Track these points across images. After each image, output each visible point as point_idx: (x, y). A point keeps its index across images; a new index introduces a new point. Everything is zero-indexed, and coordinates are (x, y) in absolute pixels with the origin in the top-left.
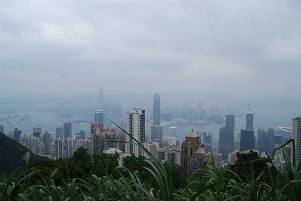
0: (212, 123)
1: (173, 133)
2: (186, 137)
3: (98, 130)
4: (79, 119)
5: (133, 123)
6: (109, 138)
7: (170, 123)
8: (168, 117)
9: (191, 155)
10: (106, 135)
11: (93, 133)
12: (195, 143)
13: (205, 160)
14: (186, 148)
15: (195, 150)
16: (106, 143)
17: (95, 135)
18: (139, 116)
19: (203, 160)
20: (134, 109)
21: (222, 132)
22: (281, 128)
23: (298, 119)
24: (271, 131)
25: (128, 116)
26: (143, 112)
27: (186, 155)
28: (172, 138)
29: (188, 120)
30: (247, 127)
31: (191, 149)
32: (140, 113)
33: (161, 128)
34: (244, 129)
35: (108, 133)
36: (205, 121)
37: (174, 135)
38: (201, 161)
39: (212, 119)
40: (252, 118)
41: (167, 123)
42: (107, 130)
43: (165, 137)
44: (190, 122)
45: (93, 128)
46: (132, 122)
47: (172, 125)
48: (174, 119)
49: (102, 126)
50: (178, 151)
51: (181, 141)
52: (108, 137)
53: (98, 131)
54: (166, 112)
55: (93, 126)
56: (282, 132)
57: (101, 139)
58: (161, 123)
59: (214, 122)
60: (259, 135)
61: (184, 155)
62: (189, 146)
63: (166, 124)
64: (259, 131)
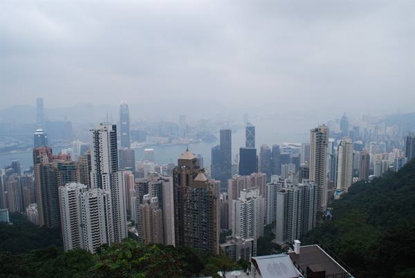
0: (200, 142)
1: (150, 157)
2: (179, 160)
3: (46, 158)
4: (7, 146)
5: (100, 145)
6: (65, 168)
7: (143, 143)
8: (139, 137)
9: (187, 184)
10: (60, 164)
11: (38, 162)
12: (192, 168)
13: (208, 190)
14: (179, 175)
15: (191, 176)
16: (60, 177)
17: (41, 166)
18: (109, 134)
19: (205, 189)
20: (101, 124)
21: (215, 153)
22: (286, 144)
23: (317, 130)
24: (276, 148)
25: (92, 135)
26: (114, 127)
27: (179, 184)
28: (149, 164)
29: (167, 139)
30: (247, 145)
31: (187, 176)
32: (110, 129)
33: (133, 151)
34: (244, 146)
35: (62, 161)
36: (191, 140)
37: (152, 160)
38: (203, 190)
39: (198, 136)
40: (253, 133)
41: (139, 144)
42: (59, 157)
43: (139, 164)
44: (170, 142)
45: (38, 155)
46: (98, 143)
47: (147, 146)
48: (147, 138)
49: (51, 151)
50: (167, 181)
51: (161, 168)
52: (62, 167)
53: (45, 160)
54: (136, 129)
55: (36, 152)
56: (289, 148)
57: (53, 170)
58: (132, 145)
59: (203, 140)
60: (261, 154)
61: (177, 185)
62: (184, 172)
63: (137, 146)
64: (262, 149)
